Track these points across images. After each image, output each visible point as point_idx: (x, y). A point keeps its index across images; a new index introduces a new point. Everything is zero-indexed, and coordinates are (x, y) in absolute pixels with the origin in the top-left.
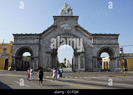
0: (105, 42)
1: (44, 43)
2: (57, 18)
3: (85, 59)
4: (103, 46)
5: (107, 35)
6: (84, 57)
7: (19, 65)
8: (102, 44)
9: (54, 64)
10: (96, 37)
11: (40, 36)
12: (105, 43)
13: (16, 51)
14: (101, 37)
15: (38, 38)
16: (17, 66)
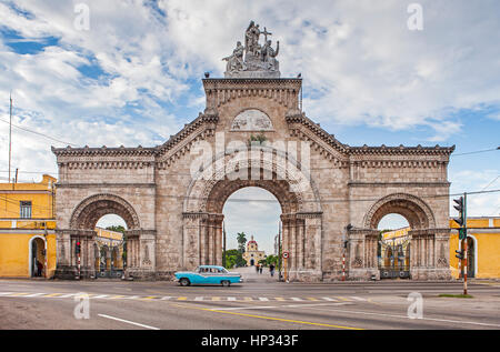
0: (396, 175)
1: (174, 182)
2: (219, 86)
3: (322, 237)
4: (390, 190)
5: (406, 151)
6: (319, 231)
7: (86, 260)
8: (385, 185)
9: (211, 256)
10: (366, 157)
11: (157, 156)
12: (399, 181)
13: (72, 211)
14: (385, 158)
15: (149, 164)
16: (78, 263)
